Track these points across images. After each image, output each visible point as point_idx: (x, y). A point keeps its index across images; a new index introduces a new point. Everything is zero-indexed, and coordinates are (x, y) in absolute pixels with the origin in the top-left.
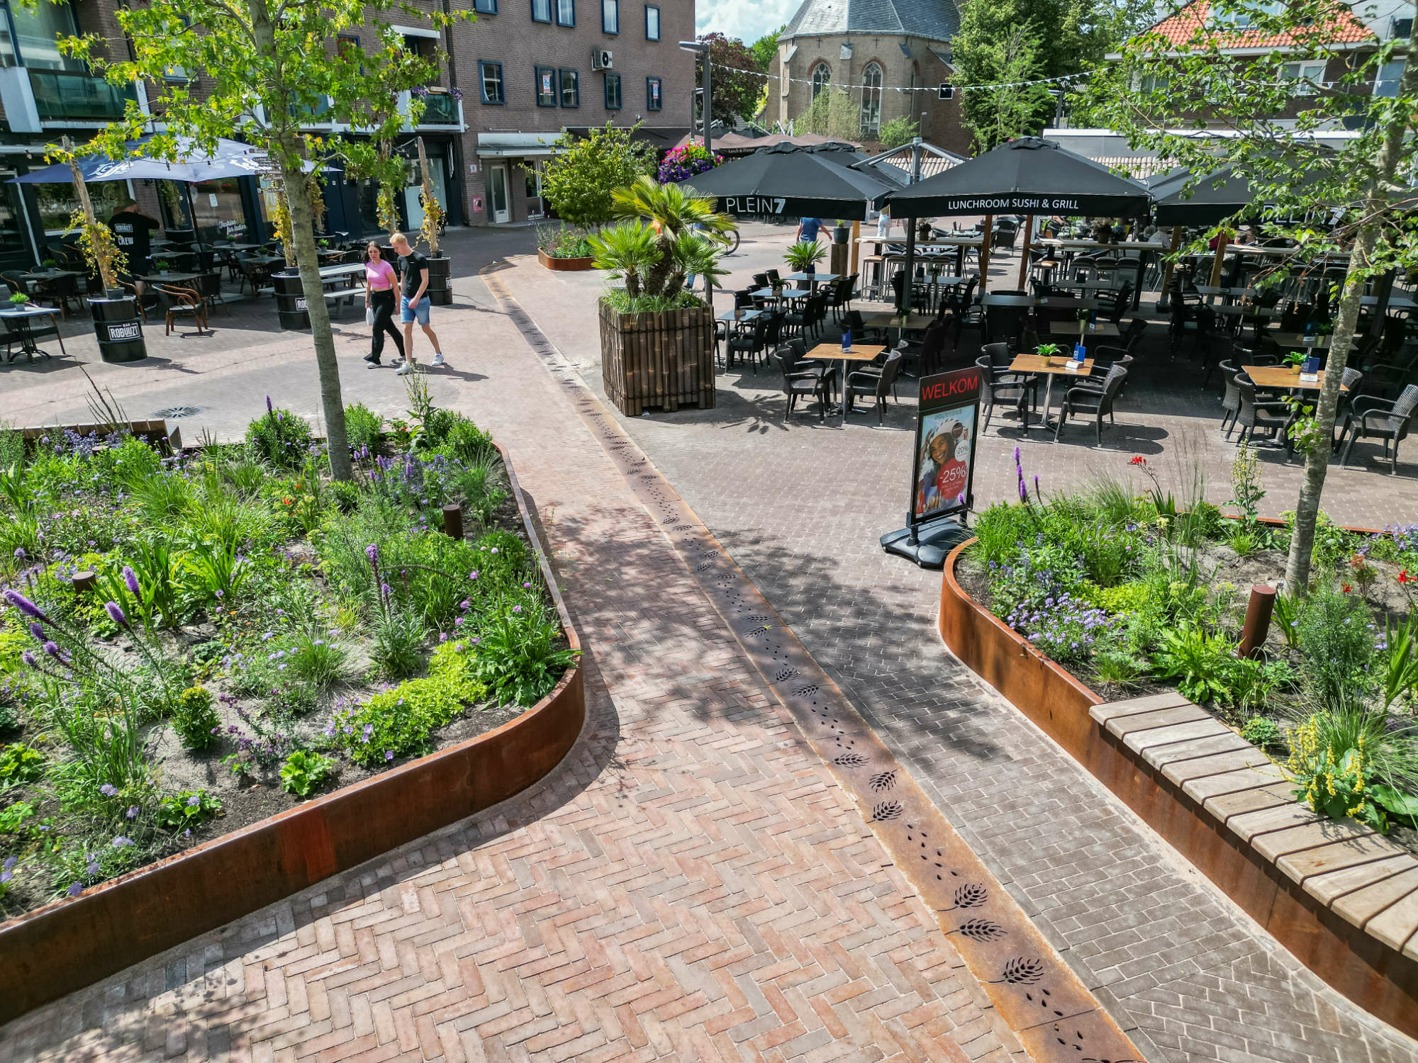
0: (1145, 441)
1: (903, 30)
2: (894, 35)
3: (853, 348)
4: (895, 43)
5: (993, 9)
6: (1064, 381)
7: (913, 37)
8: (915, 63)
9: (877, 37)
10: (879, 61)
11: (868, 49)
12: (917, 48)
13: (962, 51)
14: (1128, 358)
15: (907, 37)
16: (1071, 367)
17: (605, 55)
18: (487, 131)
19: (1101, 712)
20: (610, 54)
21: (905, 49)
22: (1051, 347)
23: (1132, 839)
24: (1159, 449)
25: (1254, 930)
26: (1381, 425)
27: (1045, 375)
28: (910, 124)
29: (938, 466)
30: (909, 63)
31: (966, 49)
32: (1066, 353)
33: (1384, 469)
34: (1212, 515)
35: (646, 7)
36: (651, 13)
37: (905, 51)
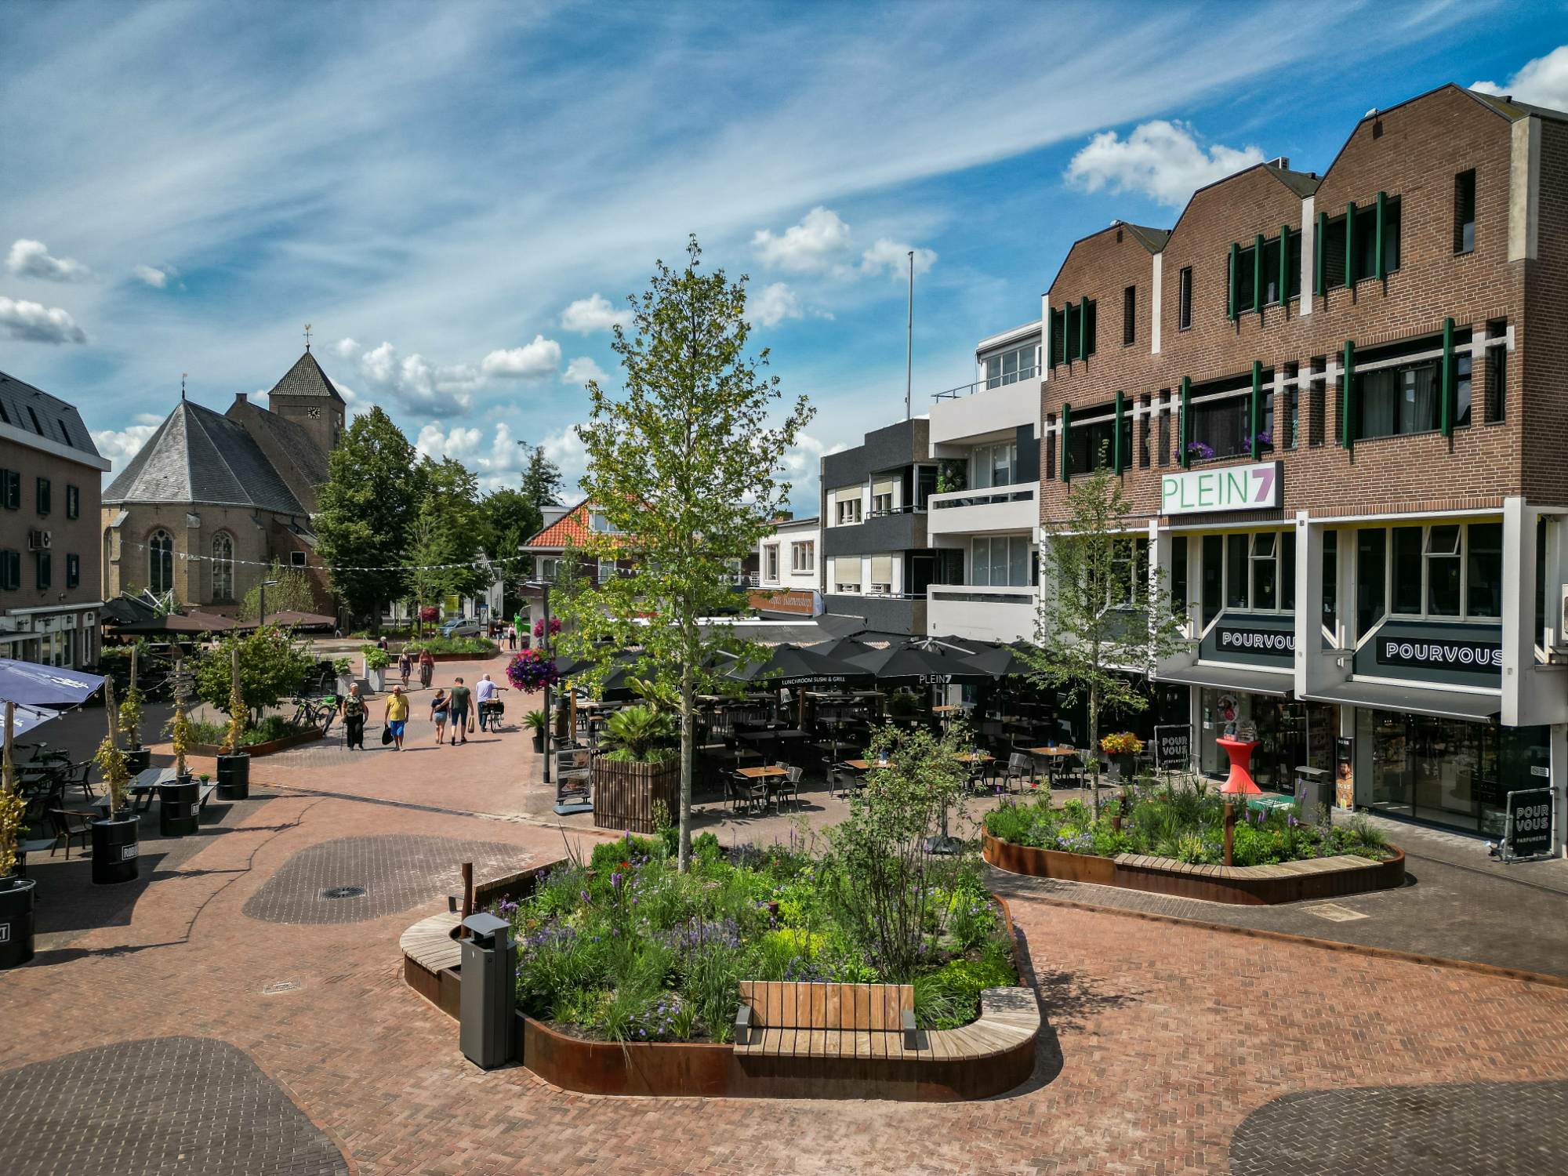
1: (252, 504)
2: (244, 507)
4: (246, 515)
7: (262, 510)
8: (268, 534)
9: (226, 509)
10: (228, 530)
11: (217, 519)
12: (267, 519)
15: (257, 510)
17: (46, 536)
20: (49, 535)
21: (256, 519)
30: (262, 531)
35: (69, 487)
36: (72, 492)
37: (257, 522)
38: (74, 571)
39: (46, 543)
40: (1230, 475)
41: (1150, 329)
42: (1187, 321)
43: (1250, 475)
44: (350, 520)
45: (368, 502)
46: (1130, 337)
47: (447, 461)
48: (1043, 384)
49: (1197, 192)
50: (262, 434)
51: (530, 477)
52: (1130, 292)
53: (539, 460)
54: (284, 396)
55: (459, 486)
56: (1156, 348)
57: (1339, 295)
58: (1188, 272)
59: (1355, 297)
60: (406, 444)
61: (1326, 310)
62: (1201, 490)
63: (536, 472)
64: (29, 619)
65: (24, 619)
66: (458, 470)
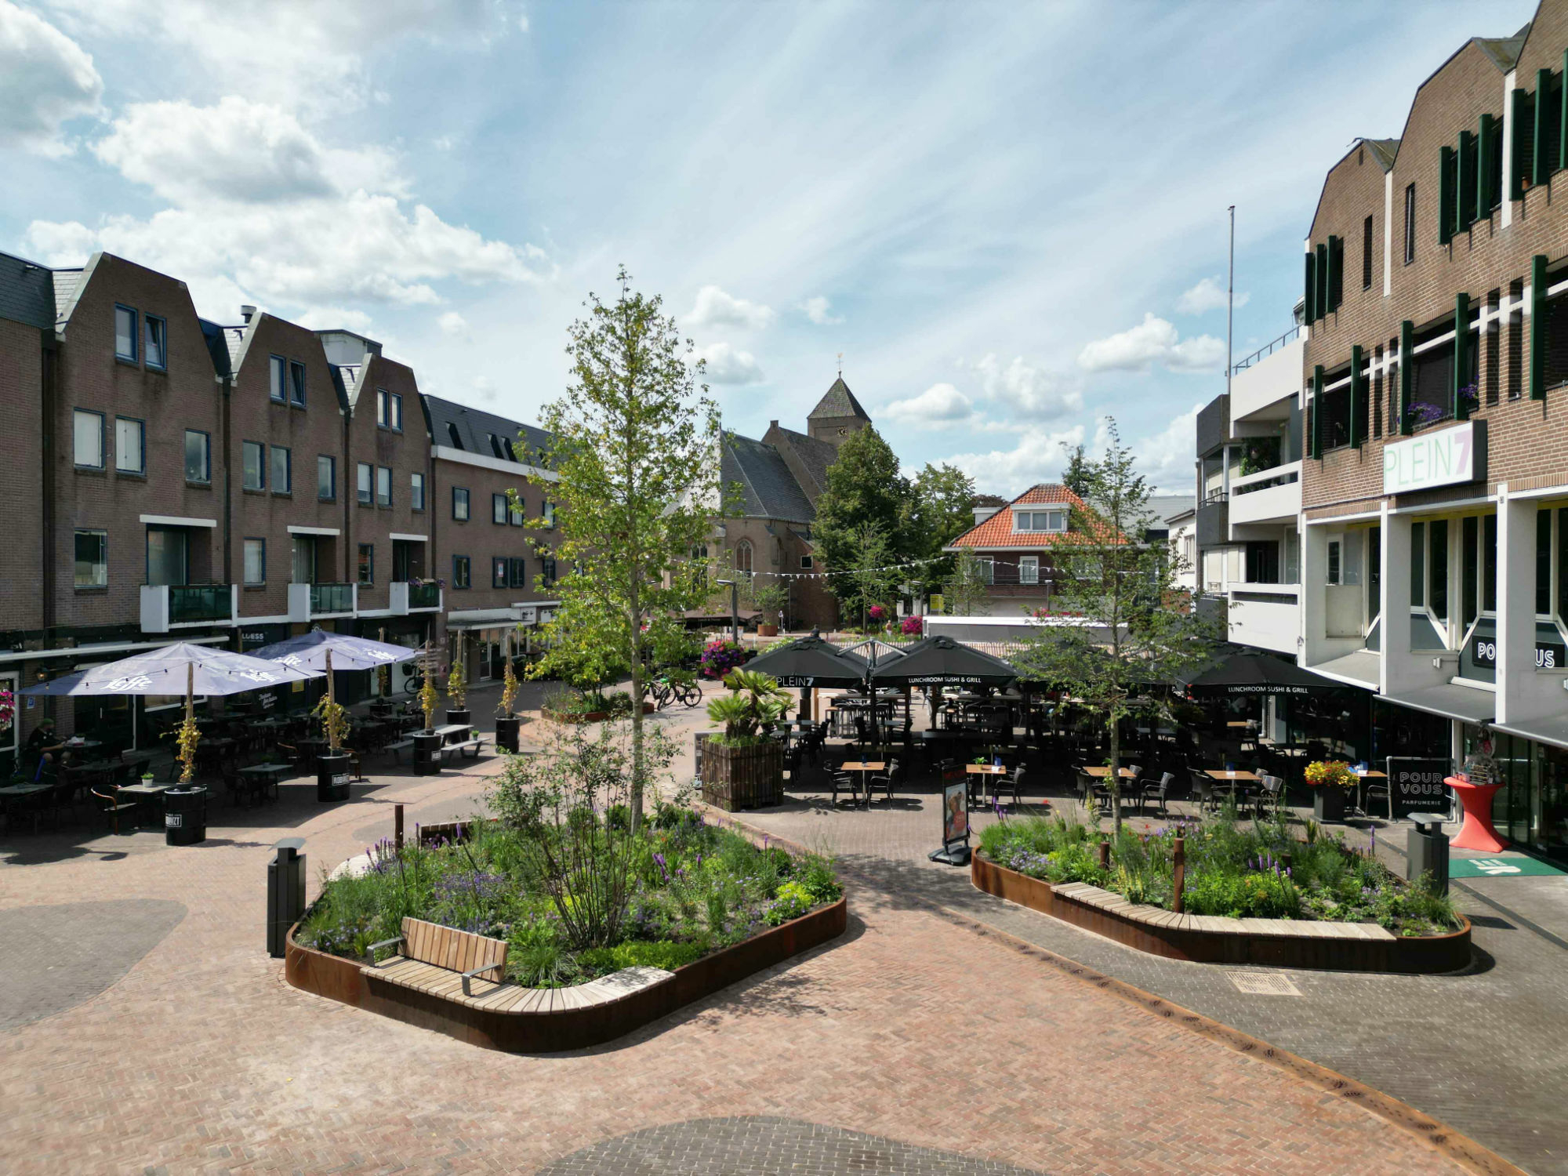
0: (1043, 809)
1: (767, 515)
2: (760, 519)
3: (868, 764)
4: (762, 525)
5: (841, 502)
6: (992, 779)
7: (776, 520)
8: (779, 540)
9: (746, 520)
10: (749, 539)
11: (739, 529)
12: (781, 529)
13: (820, 533)
14: (1023, 764)
15: (771, 520)
16: (995, 769)
18: (455, 609)
19: (1055, 888)
21: (769, 529)
22: (982, 759)
23: (1072, 930)
24: (1049, 814)
25: (1118, 944)
26: (1155, 794)
27: (981, 775)
28: (781, 589)
29: (953, 813)
30: (775, 541)
31: (823, 532)
32: (990, 763)
33: (1162, 818)
34: (1082, 829)
37: (771, 531)
40: (1437, 442)
41: (1383, 267)
42: (1412, 256)
43: (1453, 439)
44: (840, 526)
45: (856, 510)
46: (1367, 281)
47: (946, 468)
48: (1306, 344)
49: (1420, 89)
50: (790, 454)
51: (1069, 477)
52: (1369, 222)
53: (1078, 461)
54: (819, 419)
55: (957, 491)
56: (1387, 291)
57: (1536, 195)
58: (1411, 188)
59: (1549, 196)
60: (891, 455)
61: (1523, 218)
62: (1415, 462)
63: (1076, 471)
64: (534, 611)
65: (529, 611)
66: (956, 476)
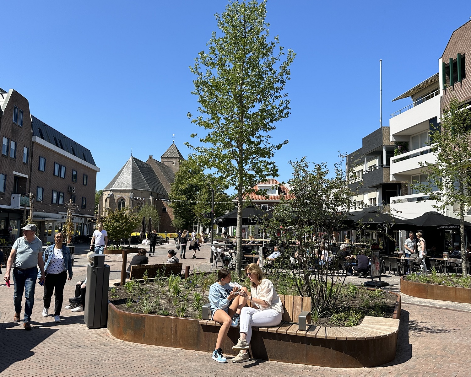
1: (150, 190)
4: (148, 194)
9: (142, 192)
11: (139, 195)
12: (155, 196)
15: (152, 192)
17: (73, 189)
18: (36, 211)
20: (75, 188)
21: (151, 195)
35: (84, 174)
36: (85, 177)
38: (84, 203)
39: (73, 191)
48: (441, 98)
50: (156, 169)
54: (165, 158)
